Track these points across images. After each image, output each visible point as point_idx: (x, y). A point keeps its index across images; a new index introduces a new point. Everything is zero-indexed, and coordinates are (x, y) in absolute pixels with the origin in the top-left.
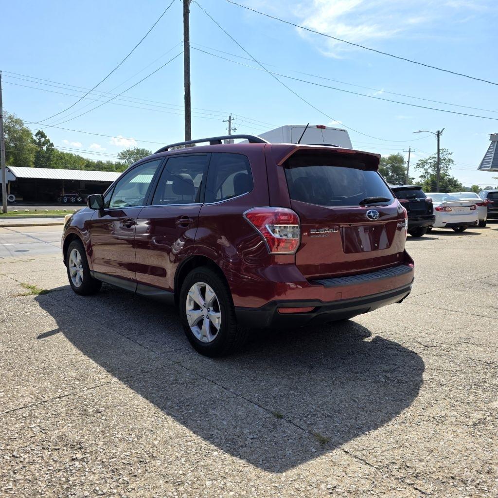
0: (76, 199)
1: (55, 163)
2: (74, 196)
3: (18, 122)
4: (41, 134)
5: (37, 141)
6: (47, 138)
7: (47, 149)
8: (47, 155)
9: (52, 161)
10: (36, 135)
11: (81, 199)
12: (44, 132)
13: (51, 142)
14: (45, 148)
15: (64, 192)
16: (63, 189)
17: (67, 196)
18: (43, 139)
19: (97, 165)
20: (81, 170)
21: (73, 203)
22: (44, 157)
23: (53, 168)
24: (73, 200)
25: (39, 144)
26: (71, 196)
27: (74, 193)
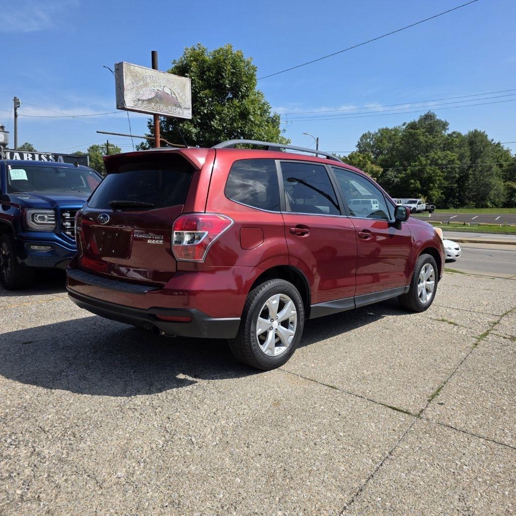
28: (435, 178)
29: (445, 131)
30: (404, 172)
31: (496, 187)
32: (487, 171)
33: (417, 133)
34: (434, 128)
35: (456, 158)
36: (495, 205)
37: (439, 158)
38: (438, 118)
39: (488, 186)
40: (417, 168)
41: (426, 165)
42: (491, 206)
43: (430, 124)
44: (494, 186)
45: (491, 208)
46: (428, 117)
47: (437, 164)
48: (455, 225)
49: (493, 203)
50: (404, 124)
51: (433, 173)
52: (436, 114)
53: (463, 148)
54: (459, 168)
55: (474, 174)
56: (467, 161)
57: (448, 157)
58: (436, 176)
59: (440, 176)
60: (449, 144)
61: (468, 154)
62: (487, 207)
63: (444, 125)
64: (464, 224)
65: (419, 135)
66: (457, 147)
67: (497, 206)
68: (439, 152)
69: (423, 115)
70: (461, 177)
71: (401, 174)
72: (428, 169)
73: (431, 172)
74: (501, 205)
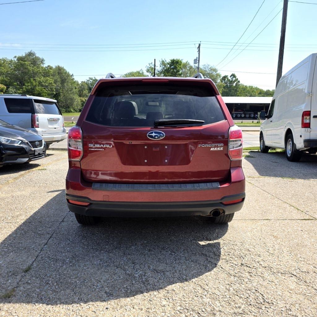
0: (241, 115)
1: (240, 93)
2: (240, 114)
3: (215, 70)
4: (233, 75)
5: (231, 80)
6: (237, 78)
7: (236, 84)
8: (235, 88)
9: (238, 91)
10: (231, 77)
11: (244, 115)
12: (235, 74)
13: (239, 80)
14: (234, 84)
15: (234, 111)
16: (234, 109)
17: (235, 113)
18: (234, 79)
19: (266, 92)
20: (255, 96)
21: (239, 118)
22: (233, 90)
23: (238, 96)
24: (239, 116)
25: (231, 82)
26: (238, 114)
27: (240, 111)
28: (43, 94)
29: (43, 64)
30: (21, 90)
31: (76, 100)
32: (71, 91)
33: (25, 64)
34: (36, 62)
35: (53, 82)
36: (75, 111)
37: (43, 81)
38: (37, 55)
39: (72, 99)
40: (30, 87)
41: (35, 86)
42: (73, 111)
43: (33, 59)
44: (75, 99)
45: (73, 112)
46: (30, 54)
47: (42, 86)
48: (68, 123)
49: (74, 110)
50: (15, 57)
51: (41, 91)
52: (36, 53)
53: (55, 76)
54: (55, 88)
55: (63, 92)
56: (59, 84)
57: (48, 81)
58: (43, 93)
59: (45, 93)
60: (47, 72)
61: (59, 80)
62: (71, 112)
63: (42, 61)
64: (72, 123)
65: (27, 65)
66: (52, 75)
67: (76, 111)
68: (43, 78)
69: (27, 52)
70: (57, 94)
71: (19, 90)
72: (37, 88)
73: (40, 90)
74: (78, 111)
